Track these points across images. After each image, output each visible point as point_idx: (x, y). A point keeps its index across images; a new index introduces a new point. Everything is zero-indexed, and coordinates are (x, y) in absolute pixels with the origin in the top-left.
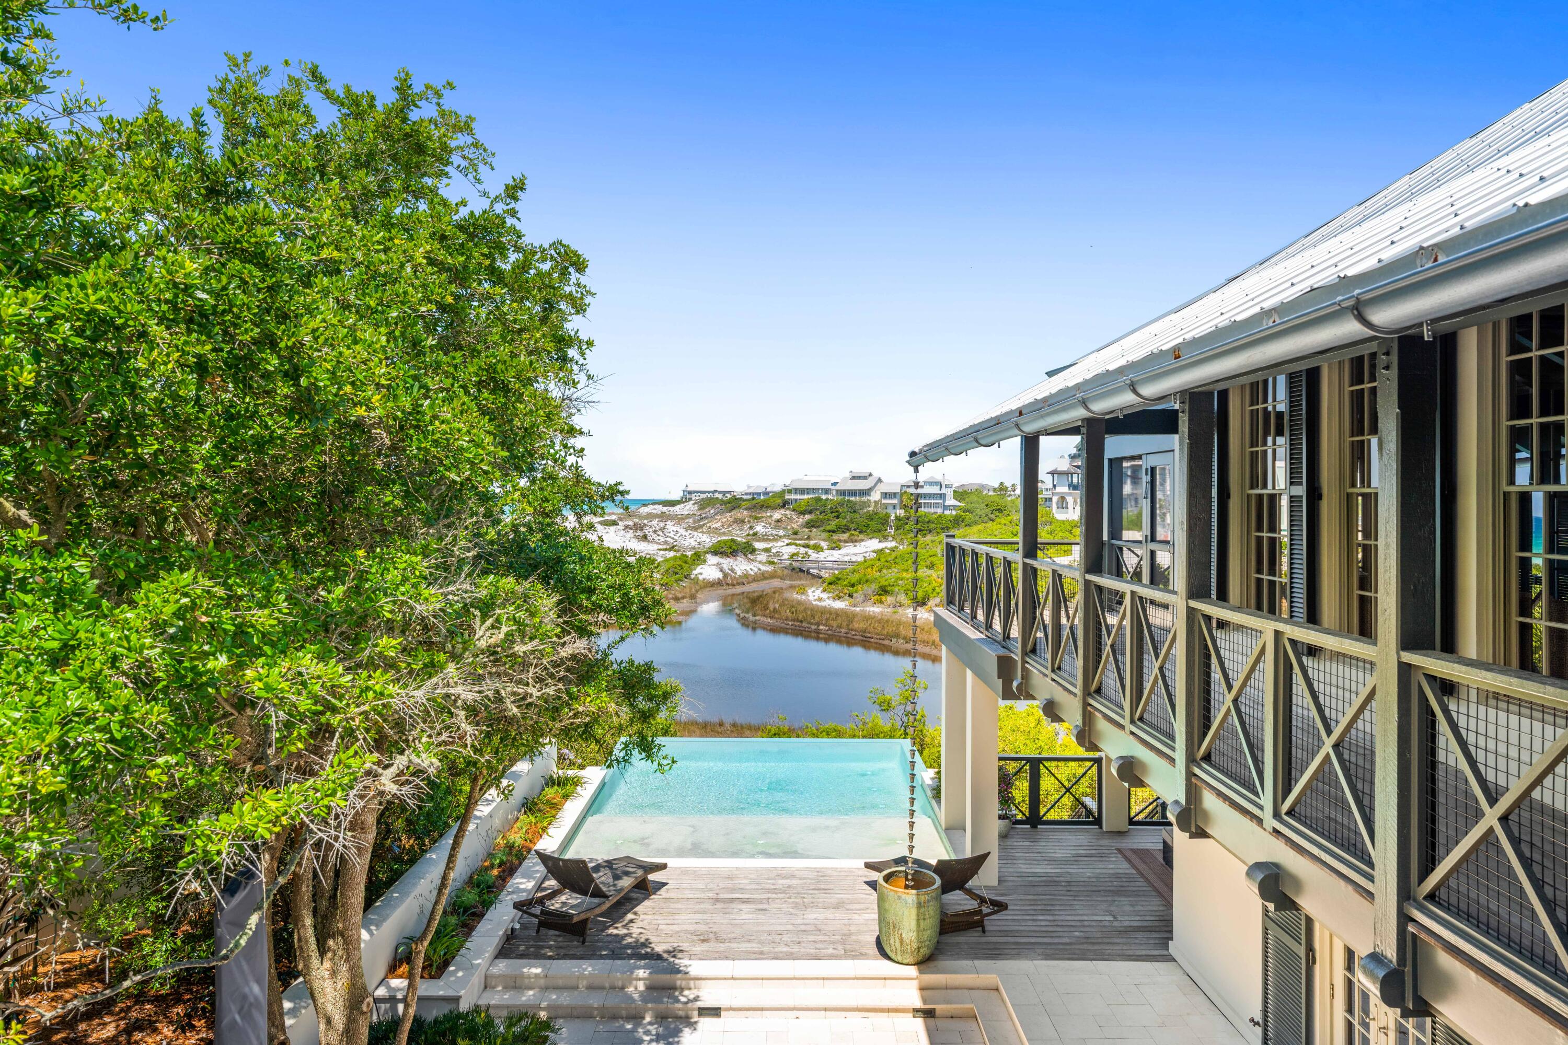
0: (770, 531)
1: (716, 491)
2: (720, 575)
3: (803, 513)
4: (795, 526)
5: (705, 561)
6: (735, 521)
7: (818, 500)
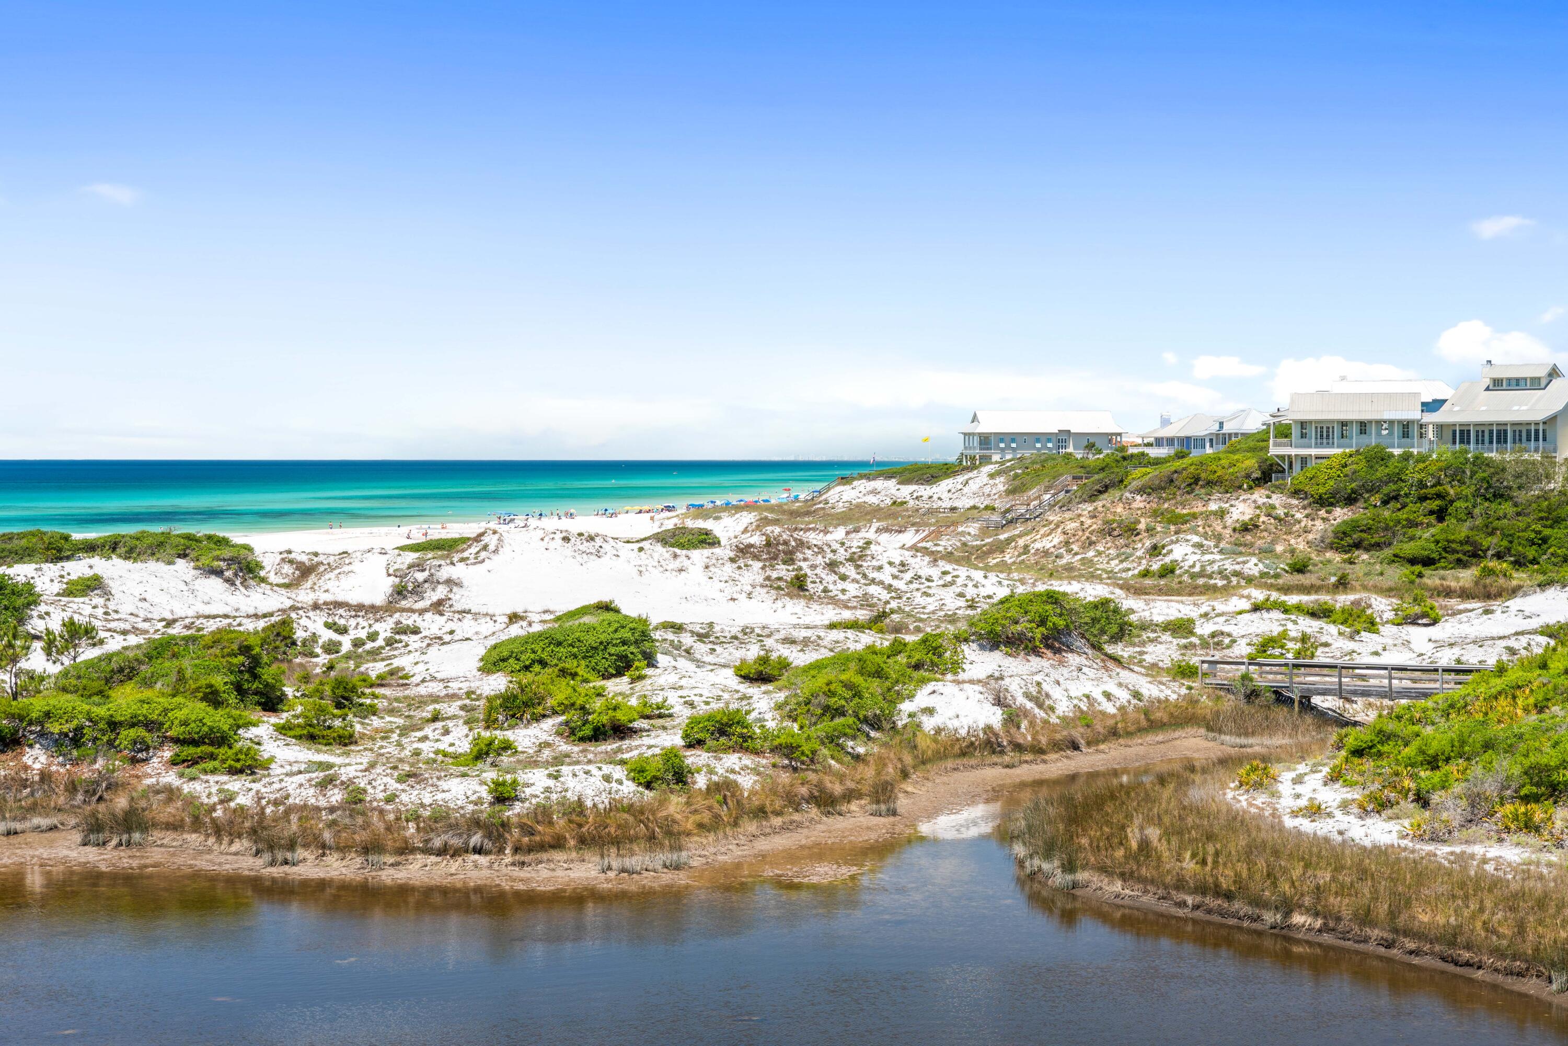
0: (1217, 560)
1: (1063, 437)
2: (994, 717)
3: (1325, 502)
4: (1300, 545)
5: (956, 666)
6: (1108, 531)
7: (1379, 457)
